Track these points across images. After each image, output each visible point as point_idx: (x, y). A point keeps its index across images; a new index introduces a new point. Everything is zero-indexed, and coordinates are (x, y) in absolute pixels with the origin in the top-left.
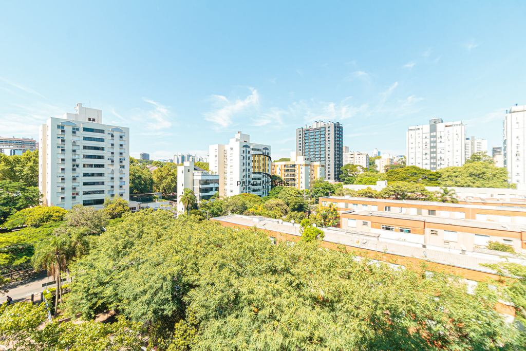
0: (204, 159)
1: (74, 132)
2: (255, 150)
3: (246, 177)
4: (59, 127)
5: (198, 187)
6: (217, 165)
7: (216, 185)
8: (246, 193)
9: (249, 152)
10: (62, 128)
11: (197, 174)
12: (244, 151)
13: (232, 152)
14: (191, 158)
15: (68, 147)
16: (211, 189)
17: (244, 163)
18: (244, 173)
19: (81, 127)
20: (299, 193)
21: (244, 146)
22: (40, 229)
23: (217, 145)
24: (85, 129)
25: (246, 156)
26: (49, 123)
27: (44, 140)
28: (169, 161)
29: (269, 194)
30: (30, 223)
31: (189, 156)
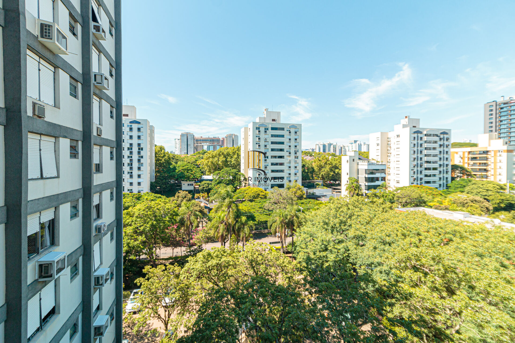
0: (346, 148)
1: (266, 132)
2: (430, 135)
3: (417, 167)
4: (257, 128)
5: (364, 176)
6: (379, 154)
7: (383, 175)
8: (417, 184)
9: (421, 138)
10: (258, 128)
11: (363, 163)
12: (415, 138)
13: (398, 139)
14: (332, 146)
15: (262, 143)
16: (377, 179)
17: (414, 152)
18: (415, 163)
19: (270, 126)
20: (502, 188)
21: (415, 133)
22: (253, 203)
23: (380, 133)
24: (273, 129)
25: (418, 143)
26: (251, 126)
27: (246, 139)
28: (311, 151)
29: (448, 187)
30: (247, 199)
31: (330, 145)
